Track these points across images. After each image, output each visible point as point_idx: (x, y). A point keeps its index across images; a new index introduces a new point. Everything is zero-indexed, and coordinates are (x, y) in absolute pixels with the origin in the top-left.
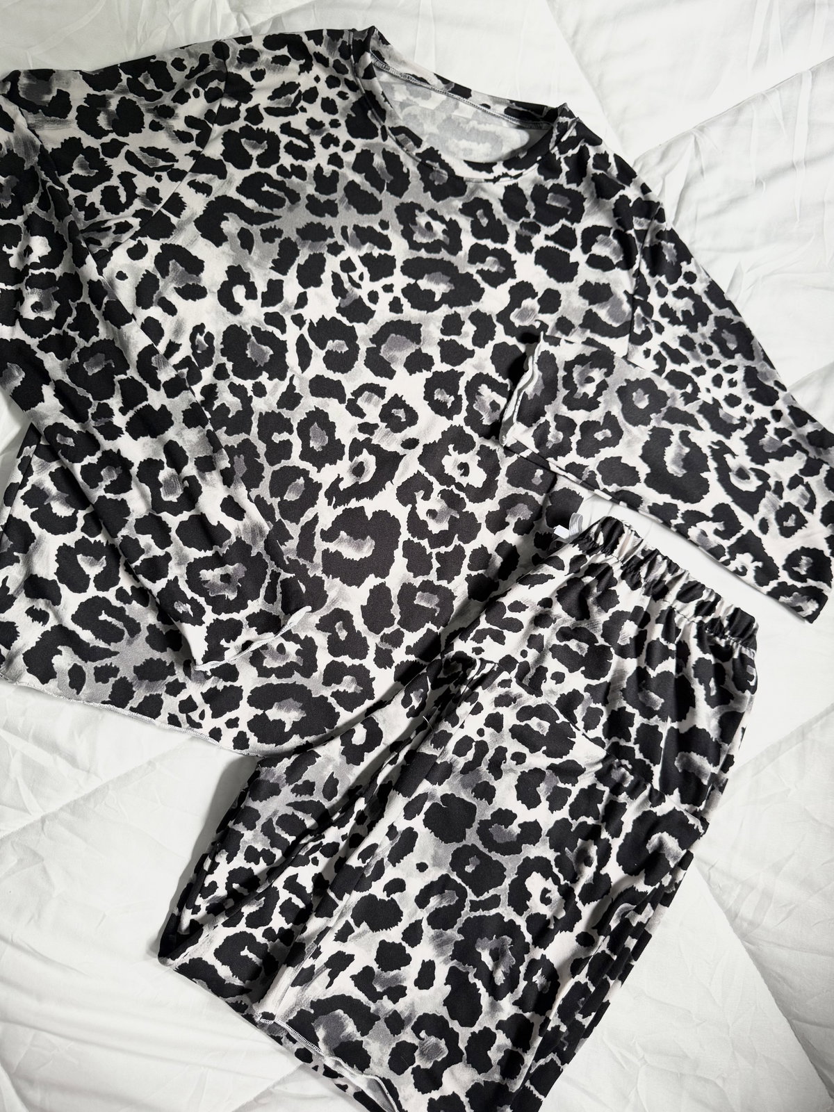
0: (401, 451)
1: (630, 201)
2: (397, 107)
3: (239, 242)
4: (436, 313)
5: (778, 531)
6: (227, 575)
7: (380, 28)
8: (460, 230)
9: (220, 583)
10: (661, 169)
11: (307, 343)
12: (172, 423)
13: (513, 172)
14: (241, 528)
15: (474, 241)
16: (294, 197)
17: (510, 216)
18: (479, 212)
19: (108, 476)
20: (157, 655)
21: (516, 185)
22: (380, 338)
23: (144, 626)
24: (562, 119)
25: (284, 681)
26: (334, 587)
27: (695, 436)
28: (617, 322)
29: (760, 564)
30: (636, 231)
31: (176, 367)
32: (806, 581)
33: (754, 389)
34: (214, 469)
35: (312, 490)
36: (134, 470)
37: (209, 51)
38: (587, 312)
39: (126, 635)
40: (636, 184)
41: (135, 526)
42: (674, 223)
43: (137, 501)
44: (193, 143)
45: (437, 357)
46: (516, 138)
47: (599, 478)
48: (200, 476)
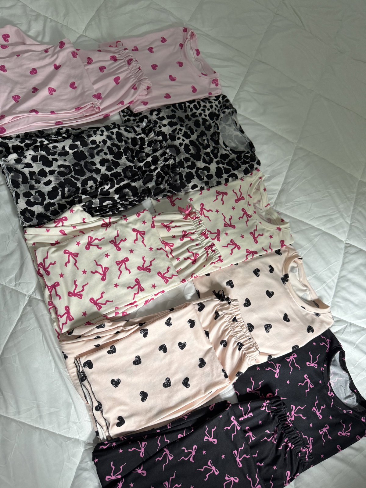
4: (186, 154)
13: (231, 152)
16: (185, 111)
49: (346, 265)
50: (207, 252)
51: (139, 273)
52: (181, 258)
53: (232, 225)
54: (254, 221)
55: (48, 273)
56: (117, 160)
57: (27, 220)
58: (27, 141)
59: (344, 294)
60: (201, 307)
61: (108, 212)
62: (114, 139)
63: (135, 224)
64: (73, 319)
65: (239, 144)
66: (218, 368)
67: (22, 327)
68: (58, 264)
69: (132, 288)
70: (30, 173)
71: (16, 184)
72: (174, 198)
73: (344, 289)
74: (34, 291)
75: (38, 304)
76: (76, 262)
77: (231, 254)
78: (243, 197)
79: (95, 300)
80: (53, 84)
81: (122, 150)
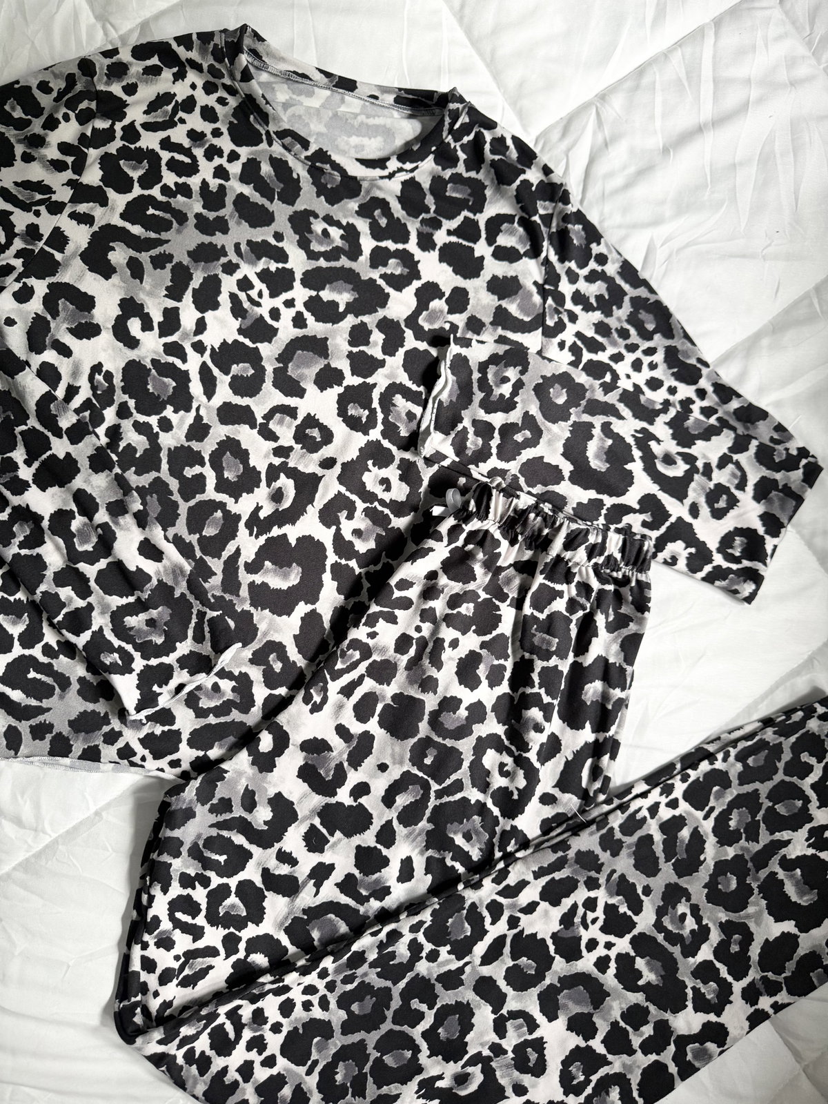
0: (319, 471)
1: (532, 185)
2: (279, 109)
3: (129, 272)
4: (341, 324)
5: (709, 514)
6: (152, 619)
7: (253, 25)
8: (358, 234)
9: (146, 628)
10: (563, 146)
11: (210, 371)
12: (78, 471)
13: (408, 166)
14: (162, 570)
15: (374, 243)
16: (181, 218)
17: (409, 214)
18: (377, 213)
19: (21, 532)
20: (90, 707)
21: (413, 179)
22: (285, 357)
23: (74, 680)
24: (453, 106)
25: (222, 720)
26: (264, 619)
27: (618, 427)
28: (528, 316)
29: (693, 550)
30: (541, 216)
31: (77, 411)
32: (741, 563)
33: (676, 370)
34: (127, 512)
35: (231, 520)
36: (45, 524)
37: (75, 70)
38: (497, 308)
39: (57, 690)
40: (537, 165)
41: (54, 580)
42: (582, 202)
43: (52, 555)
44: (69, 172)
45: (347, 371)
46: (408, 129)
47: (522, 481)
48: (113, 522)
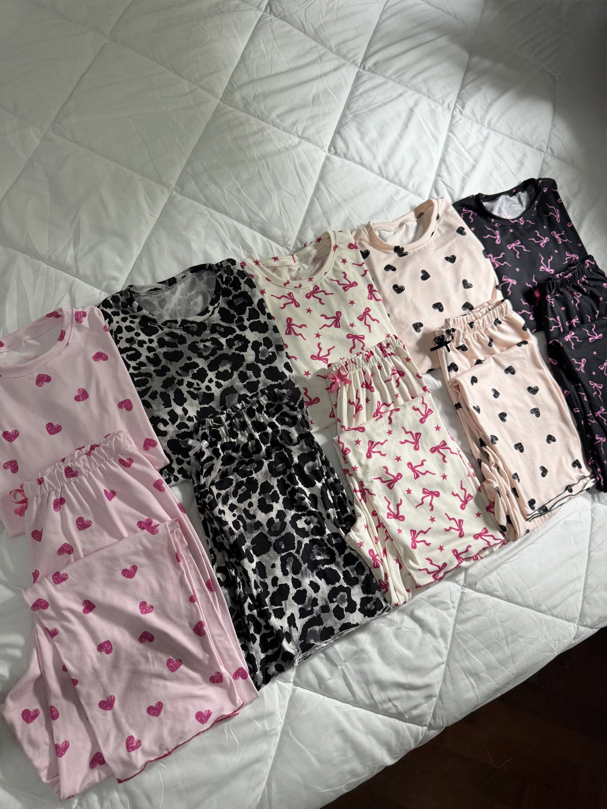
49: (365, 161)
50: (389, 354)
51: (423, 448)
52: (396, 391)
53: (335, 315)
54: (324, 283)
55: (445, 565)
56: (259, 487)
57: (378, 606)
58: (252, 631)
59: (403, 175)
60: (453, 367)
61: (343, 494)
62: (227, 492)
63: (361, 454)
64: (485, 528)
65: (195, 288)
66: (517, 352)
67: (499, 589)
68: (429, 555)
69: (444, 457)
70: (302, 616)
71: (327, 633)
72: (306, 399)
73: (396, 174)
74: (457, 582)
75: (473, 575)
76: (421, 531)
77: (378, 321)
78: (290, 294)
79: (462, 503)
80: (133, 608)
81: (244, 479)
